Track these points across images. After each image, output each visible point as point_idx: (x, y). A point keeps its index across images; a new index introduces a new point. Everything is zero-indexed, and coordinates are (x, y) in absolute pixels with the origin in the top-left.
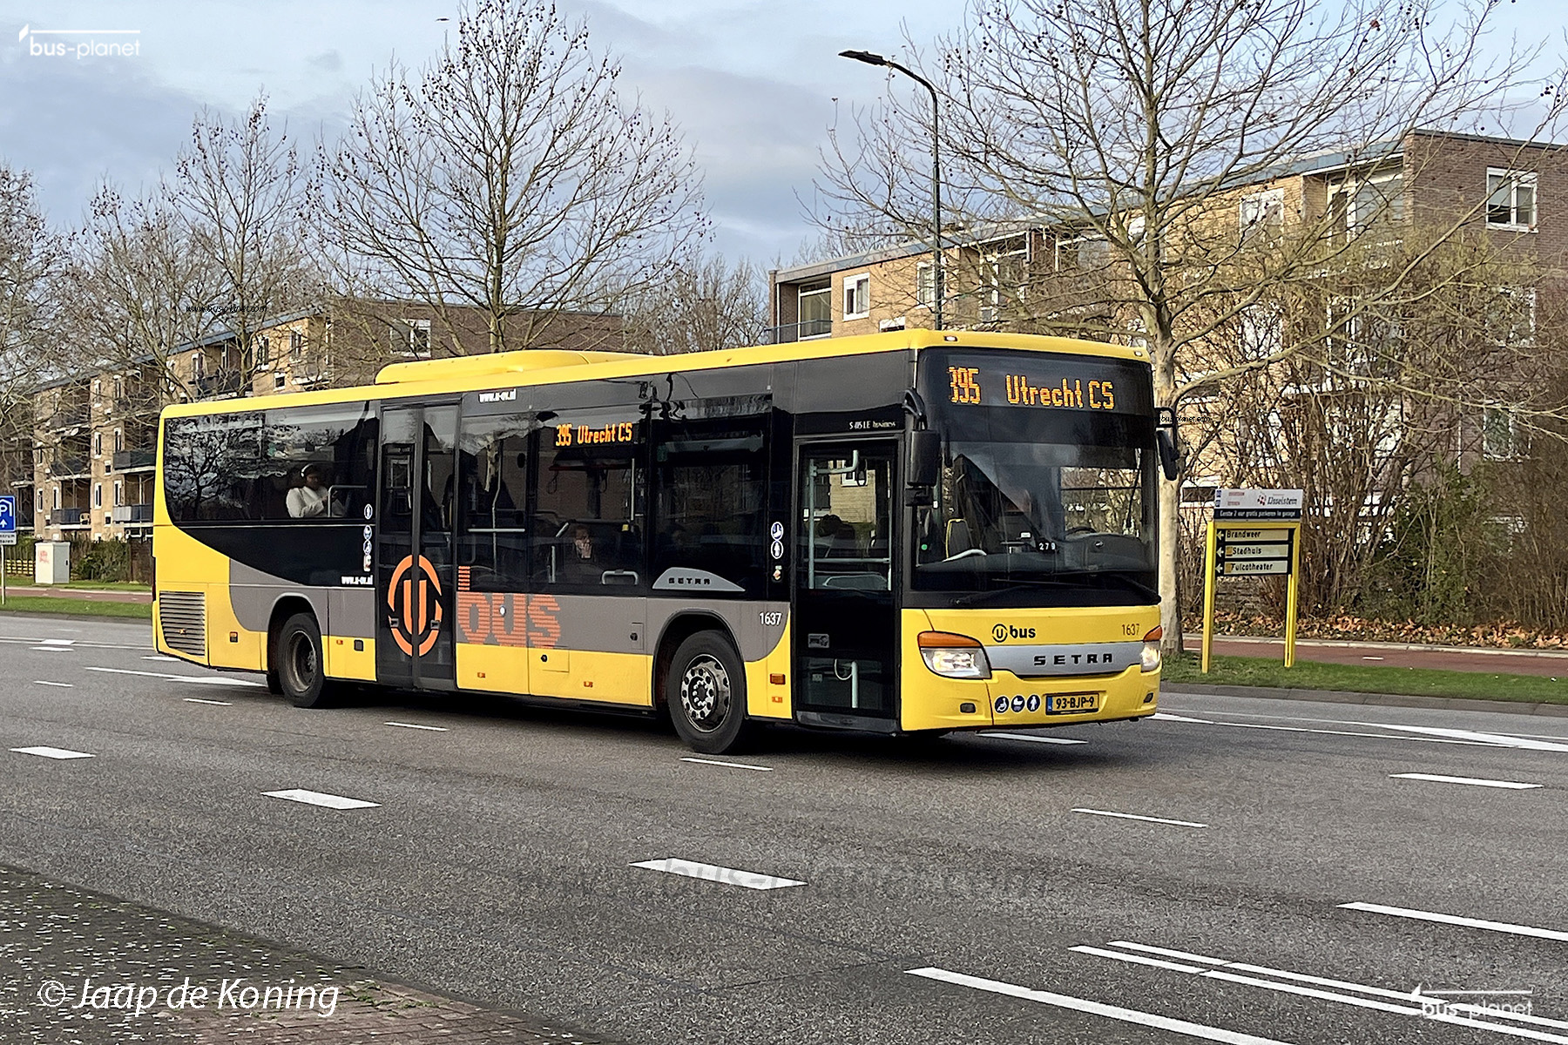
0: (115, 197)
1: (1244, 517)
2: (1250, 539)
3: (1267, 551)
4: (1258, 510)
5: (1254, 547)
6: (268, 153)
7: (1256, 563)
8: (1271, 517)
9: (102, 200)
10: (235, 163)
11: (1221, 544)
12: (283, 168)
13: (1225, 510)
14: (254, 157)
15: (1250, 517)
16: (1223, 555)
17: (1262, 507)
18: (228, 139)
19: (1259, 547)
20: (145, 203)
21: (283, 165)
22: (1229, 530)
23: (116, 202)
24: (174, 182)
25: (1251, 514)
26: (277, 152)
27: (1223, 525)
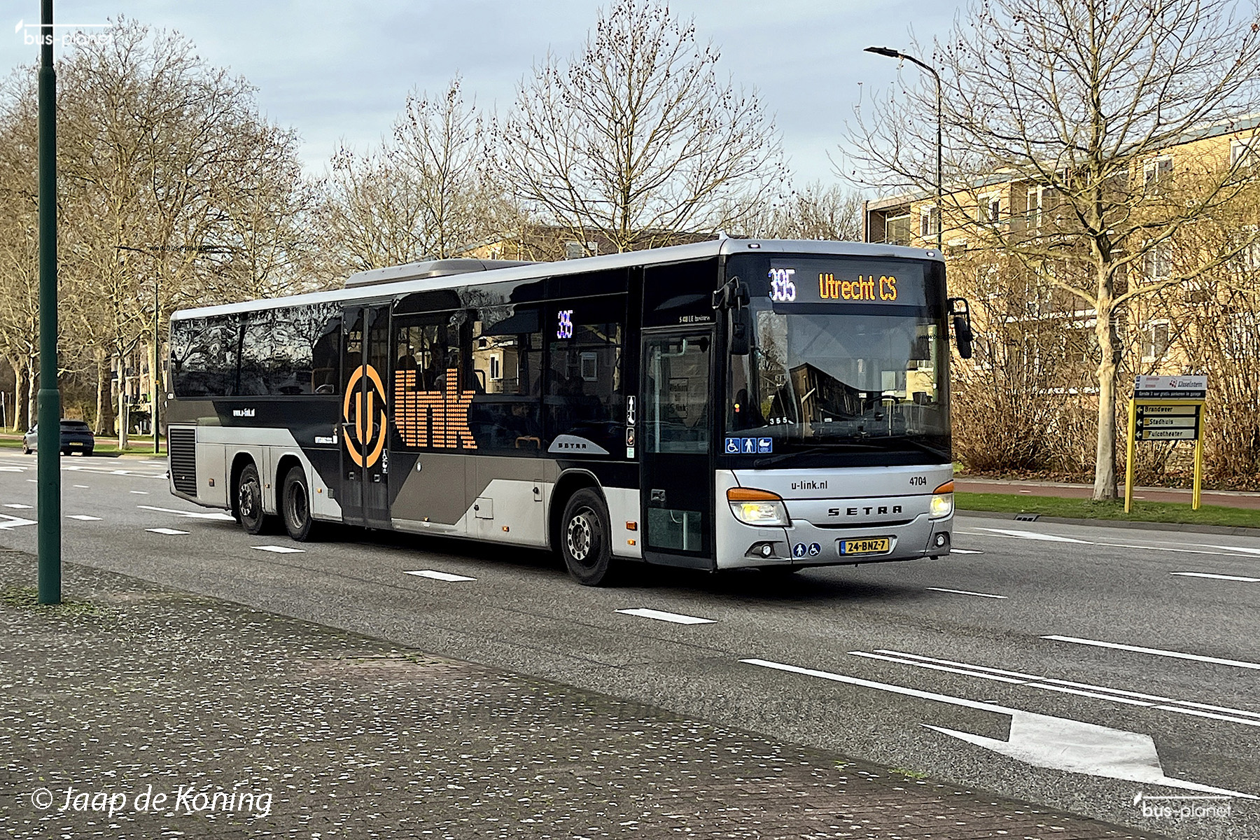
0: (349, 155)
1: (1159, 396)
2: (1164, 413)
3: (1177, 422)
4: (1170, 392)
5: (1168, 419)
6: (461, 120)
7: (1169, 431)
8: (1181, 397)
9: (339, 157)
10: (437, 129)
11: (1139, 416)
12: (473, 132)
13: (1143, 391)
14: (451, 123)
15: (1163, 397)
16: (1142, 425)
17: (1173, 389)
18: (432, 110)
19: (1171, 419)
20: (371, 159)
21: (472, 129)
22: (1147, 406)
23: (350, 158)
24: (393, 145)
25: (1165, 394)
26: (468, 119)
27: (1141, 402)
